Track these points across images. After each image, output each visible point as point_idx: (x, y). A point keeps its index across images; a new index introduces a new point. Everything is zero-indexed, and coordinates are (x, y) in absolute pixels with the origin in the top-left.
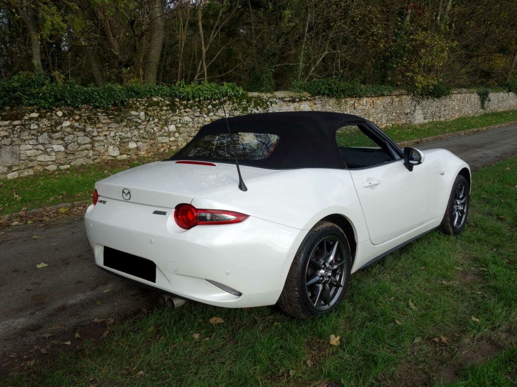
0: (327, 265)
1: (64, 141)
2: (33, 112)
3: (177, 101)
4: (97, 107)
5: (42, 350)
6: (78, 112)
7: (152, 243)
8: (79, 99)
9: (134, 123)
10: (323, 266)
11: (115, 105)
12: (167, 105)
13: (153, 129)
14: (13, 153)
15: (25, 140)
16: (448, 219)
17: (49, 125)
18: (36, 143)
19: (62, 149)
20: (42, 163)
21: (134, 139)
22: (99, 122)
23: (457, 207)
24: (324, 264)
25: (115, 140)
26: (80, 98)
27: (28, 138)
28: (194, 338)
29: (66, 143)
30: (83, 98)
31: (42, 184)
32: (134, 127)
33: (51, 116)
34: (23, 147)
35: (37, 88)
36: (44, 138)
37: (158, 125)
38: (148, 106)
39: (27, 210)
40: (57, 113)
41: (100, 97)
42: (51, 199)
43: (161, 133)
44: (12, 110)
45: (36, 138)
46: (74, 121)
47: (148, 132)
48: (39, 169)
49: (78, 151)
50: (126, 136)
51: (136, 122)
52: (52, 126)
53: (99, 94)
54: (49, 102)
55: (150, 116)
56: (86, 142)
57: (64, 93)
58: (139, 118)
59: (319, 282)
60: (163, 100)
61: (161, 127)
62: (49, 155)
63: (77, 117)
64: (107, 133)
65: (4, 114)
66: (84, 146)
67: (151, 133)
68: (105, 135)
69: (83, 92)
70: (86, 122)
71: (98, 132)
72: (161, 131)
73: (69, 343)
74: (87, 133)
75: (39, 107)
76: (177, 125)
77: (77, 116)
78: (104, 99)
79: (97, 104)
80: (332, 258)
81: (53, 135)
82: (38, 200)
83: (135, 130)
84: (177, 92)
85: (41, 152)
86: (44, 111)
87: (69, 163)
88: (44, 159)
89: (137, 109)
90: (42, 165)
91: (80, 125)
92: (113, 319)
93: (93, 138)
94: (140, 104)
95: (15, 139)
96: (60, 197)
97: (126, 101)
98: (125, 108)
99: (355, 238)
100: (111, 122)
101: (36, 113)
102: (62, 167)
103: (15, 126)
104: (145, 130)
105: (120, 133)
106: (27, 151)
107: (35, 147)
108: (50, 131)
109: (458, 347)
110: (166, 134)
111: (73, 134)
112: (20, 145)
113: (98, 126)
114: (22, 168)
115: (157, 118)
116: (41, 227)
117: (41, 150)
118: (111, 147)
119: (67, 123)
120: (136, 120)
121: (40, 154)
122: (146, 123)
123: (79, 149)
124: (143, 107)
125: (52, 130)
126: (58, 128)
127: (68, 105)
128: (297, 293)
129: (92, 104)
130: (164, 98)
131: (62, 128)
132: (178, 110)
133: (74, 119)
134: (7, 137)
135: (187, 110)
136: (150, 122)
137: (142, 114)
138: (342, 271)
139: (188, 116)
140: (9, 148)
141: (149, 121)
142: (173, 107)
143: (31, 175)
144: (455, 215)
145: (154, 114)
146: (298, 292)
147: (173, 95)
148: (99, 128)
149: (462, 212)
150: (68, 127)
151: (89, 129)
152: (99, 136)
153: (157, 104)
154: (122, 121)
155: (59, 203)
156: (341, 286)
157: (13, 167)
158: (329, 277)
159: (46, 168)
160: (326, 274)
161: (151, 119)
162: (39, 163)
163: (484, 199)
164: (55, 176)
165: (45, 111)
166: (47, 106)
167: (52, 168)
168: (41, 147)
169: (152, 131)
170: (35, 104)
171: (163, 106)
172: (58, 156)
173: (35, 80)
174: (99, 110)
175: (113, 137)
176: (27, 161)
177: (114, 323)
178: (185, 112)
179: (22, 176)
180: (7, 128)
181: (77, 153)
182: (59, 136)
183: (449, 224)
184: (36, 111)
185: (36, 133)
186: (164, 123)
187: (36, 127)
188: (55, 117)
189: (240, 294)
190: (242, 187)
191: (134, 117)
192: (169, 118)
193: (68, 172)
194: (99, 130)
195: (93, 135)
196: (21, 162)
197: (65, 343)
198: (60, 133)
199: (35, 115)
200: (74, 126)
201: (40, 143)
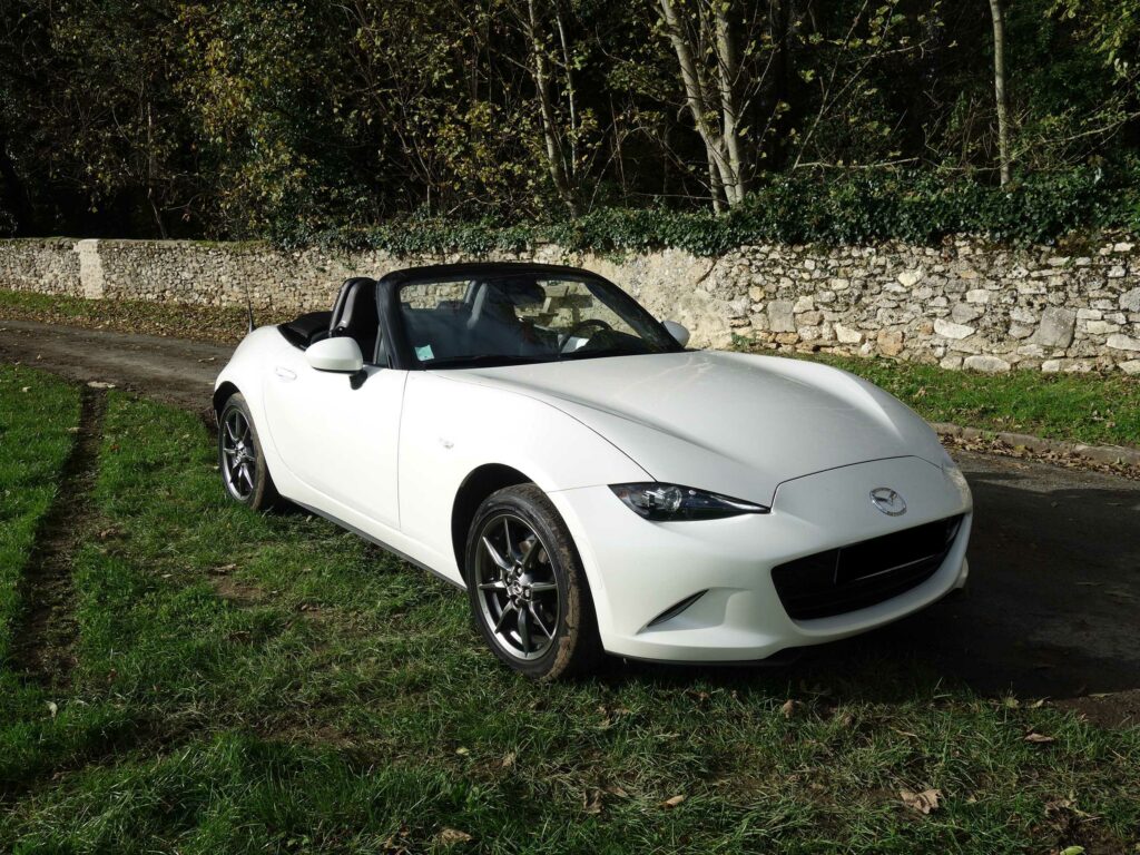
2: (1118, 240)
14: (1061, 321)
15: (1089, 299)
18: (1112, 308)
20: (1116, 354)
34: (1082, 314)
36: (1131, 298)
45: (1115, 296)
48: (1106, 363)
62: (1133, 338)
65: (1062, 242)
85: (1117, 328)
88: (1117, 344)
95: (1071, 295)
101: (1128, 242)
103: (1077, 268)
106: (1088, 322)
107: (1106, 316)
112: (1079, 308)
114: (1071, 355)
117: (1118, 324)
121: (1115, 333)
134: (1057, 288)
140: (1056, 310)
143: (1081, 373)
157: (1055, 351)
159: (1121, 365)
162: (1109, 351)
167: (1138, 366)
168: (1120, 318)
176: (1086, 343)
179: (1062, 370)
180: (1062, 270)
184: (1128, 238)
185: (1117, 287)
187: (1121, 273)
199: (1124, 247)
201: (1122, 308)
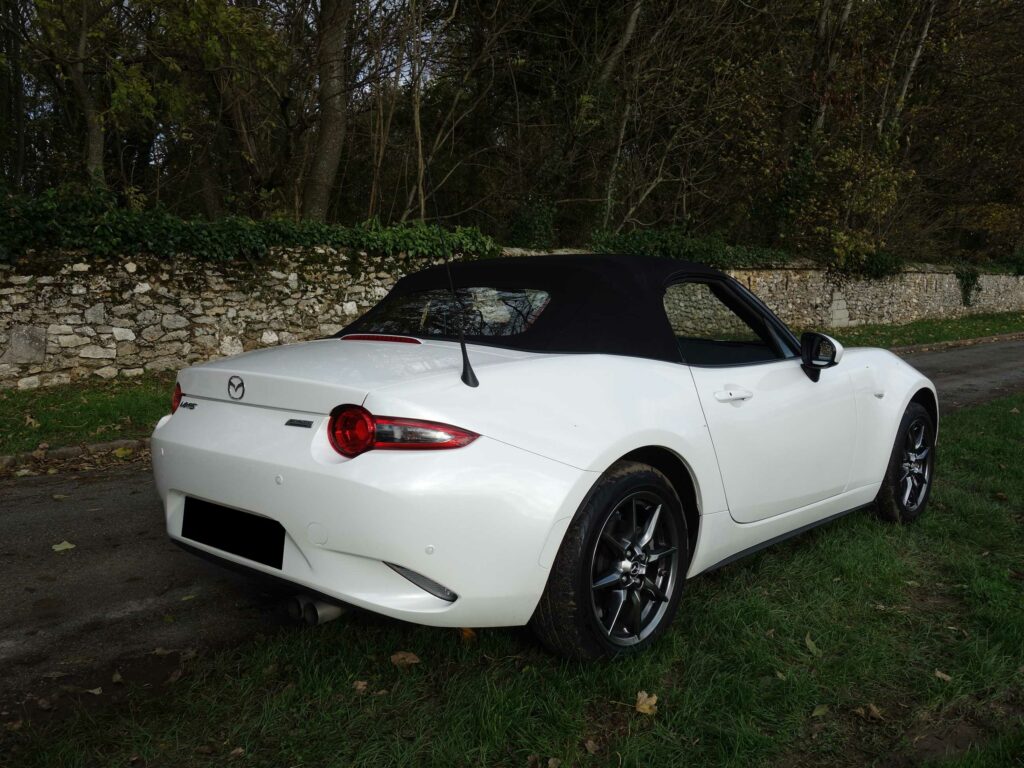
0: (638, 552)
1: (136, 321)
2: (78, 261)
3: (362, 257)
4: (205, 259)
5: (40, 702)
6: (167, 267)
7: (278, 483)
8: (171, 242)
9: (276, 295)
10: (629, 553)
11: (241, 256)
12: (343, 264)
13: (312, 307)
14: (33, 339)
15: (58, 316)
16: (892, 489)
17: (109, 288)
18: (80, 322)
19: (131, 336)
20: (90, 363)
21: (274, 325)
22: (208, 288)
23: (910, 468)
24: (631, 549)
25: (235, 324)
26: (172, 239)
27: (64, 310)
28: (355, 689)
29: (139, 326)
30: (179, 239)
31: (85, 401)
32: (274, 303)
33: (115, 270)
34: (53, 328)
35: (91, 216)
36: (95, 313)
37: (323, 300)
38: (305, 263)
39: (50, 449)
40: (127, 266)
41: (211, 240)
42: (99, 430)
43: (327, 316)
44: (38, 254)
45: (81, 312)
46: (157, 284)
47: (302, 313)
48: (82, 372)
49: (162, 342)
50: (259, 318)
51: (280, 293)
52: (113, 290)
53: (210, 234)
54: (111, 244)
55: (309, 283)
56: (179, 325)
57: (142, 228)
58: (287, 286)
59: (618, 585)
60: (335, 252)
61: (329, 305)
62: (104, 347)
63: (165, 277)
64: (221, 310)
65: (22, 261)
66: (173, 334)
67: (307, 316)
68: (218, 315)
69: (180, 228)
70: (181, 287)
71: (204, 308)
72: (327, 312)
73: (97, 691)
74: (181, 309)
75: (91, 252)
76: (361, 302)
77: (164, 274)
78: (220, 244)
79: (205, 253)
80: (647, 538)
81: (114, 309)
82: (74, 430)
83: (277, 308)
84: (364, 239)
85: (88, 340)
86: (101, 261)
87: (143, 366)
88: (94, 354)
89: (283, 267)
90: (87, 366)
91: (169, 292)
92: (195, 650)
93: (194, 320)
94: (290, 258)
95: (38, 312)
96: (118, 427)
97: (263, 250)
98: (260, 265)
99: (698, 502)
100: (230, 288)
101: (85, 263)
102: (128, 373)
103: (41, 286)
104: (298, 309)
105: (247, 312)
106: (61, 338)
107: (77, 330)
108: (110, 300)
109: (905, 728)
110: (337, 319)
111: (154, 308)
112: (49, 324)
113: (205, 295)
114: (48, 370)
115: (321, 287)
116: (73, 481)
117: (89, 336)
118: (227, 339)
119: (145, 287)
120: (279, 288)
121: (87, 344)
122: (299, 295)
123: (164, 339)
124: (296, 265)
125: (114, 298)
126: (126, 296)
127: (149, 252)
128: (572, 603)
129: (195, 253)
130: (336, 249)
131: (133, 295)
132: (363, 274)
133: (158, 279)
134: (23, 306)
135: (382, 274)
136: (308, 294)
137: (293, 277)
138: (668, 569)
139: (382, 286)
140: (26, 328)
141: (305, 292)
142: (354, 268)
143: (63, 384)
144: (905, 482)
145: (316, 278)
146: (574, 601)
147: (356, 244)
148: (206, 300)
149: (920, 478)
150: (146, 294)
151: (186, 300)
152: (204, 314)
153: (323, 259)
154: (252, 289)
155: (115, 439)
156: (666, 600)
157: (32, 367)
158: (641, 577)
159: (97, 372)
160: (635, 571)
161: (310, 287)
162: (83, 361)
163: (966, 462)
164: (113, 388)
165: (104, 259)
166: (106, 250)
167: (109, 372)
168: (89, 330)
169: (311, 311)
170: (83, 246)
171: (334, 264)
172: (121, 349)
173: (88, 199)
174: (208, 265)
175: (234, 319)
176: (60, 357)
177: (196, 658)
178: (377, 278)
179: (46, 385)
180: (26, 289)
181: (159, 346)
182: (126, 312)
183: (893, 500)
184: (85, 260)
185: (81, 303)
186: (334, 297)
187: (82, 291)
188: (120, 273)
189: (453, 598)
190: (469, 378)
191: (277, 282)
192: (346, 289)
193: (139, 383)
194: (207, 303)
195: (193, 312)
196: (48, 357)
197: (91, 691)
198: (130, 305)
199: (82, 267)
200: (157, 293)
201: (89, 322)
